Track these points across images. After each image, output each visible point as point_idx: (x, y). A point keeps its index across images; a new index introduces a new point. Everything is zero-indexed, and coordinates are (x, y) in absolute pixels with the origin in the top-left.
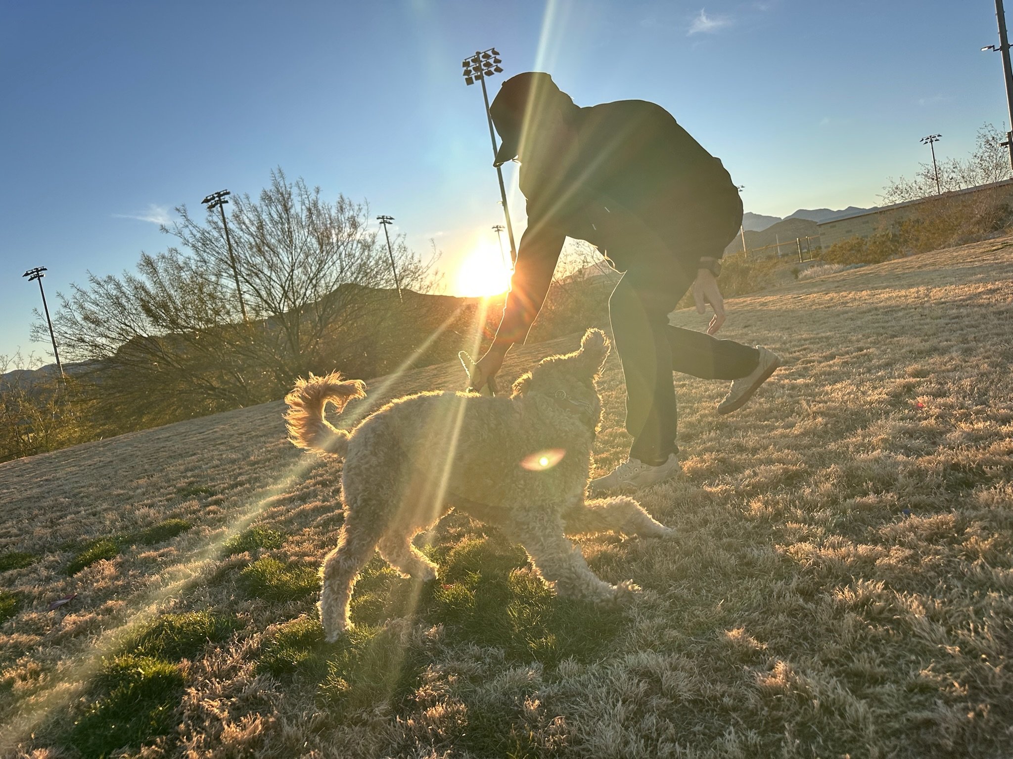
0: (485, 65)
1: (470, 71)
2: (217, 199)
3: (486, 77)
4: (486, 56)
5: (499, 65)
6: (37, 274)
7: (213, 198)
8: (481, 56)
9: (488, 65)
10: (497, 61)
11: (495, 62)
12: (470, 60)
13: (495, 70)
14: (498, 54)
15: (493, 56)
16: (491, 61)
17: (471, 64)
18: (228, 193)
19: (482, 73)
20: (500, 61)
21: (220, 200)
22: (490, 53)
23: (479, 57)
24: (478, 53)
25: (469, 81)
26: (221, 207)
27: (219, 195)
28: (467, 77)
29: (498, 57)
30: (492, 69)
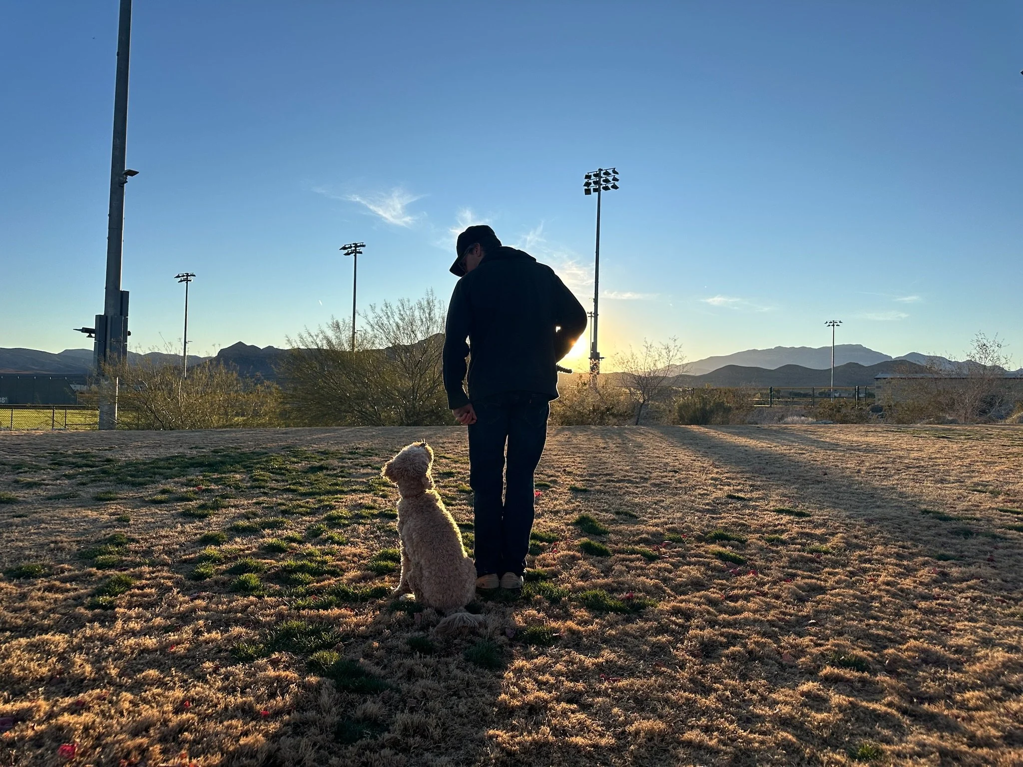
0: (604, 181)
1: (590, 183)
2: (353, 248)
3: (602, 191)
4: (607, 173)
5: (616, 183)
6: (186, 278)
7: (351, 247)
8: (602, 172)
9: (607, 181)
10: (615, 179)
11: (613, 180)
12: (592, 174)
13: (613, 187)
14: (617, 173)
15: (613, 174)
16: (610, 178)
17: (593, 177)
18: (364, 246)
19: (600, 187)
20: (617, 180)
21: (355, 250)
22: (610, 171)
23: (600, 173)
24: (600, 170)
25: (588, 192)
26: (355, 256)
27: (356, 246)
28: (586, 188)
29: (616, 176)
30: (610, 186)
